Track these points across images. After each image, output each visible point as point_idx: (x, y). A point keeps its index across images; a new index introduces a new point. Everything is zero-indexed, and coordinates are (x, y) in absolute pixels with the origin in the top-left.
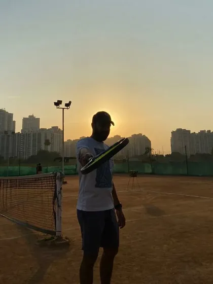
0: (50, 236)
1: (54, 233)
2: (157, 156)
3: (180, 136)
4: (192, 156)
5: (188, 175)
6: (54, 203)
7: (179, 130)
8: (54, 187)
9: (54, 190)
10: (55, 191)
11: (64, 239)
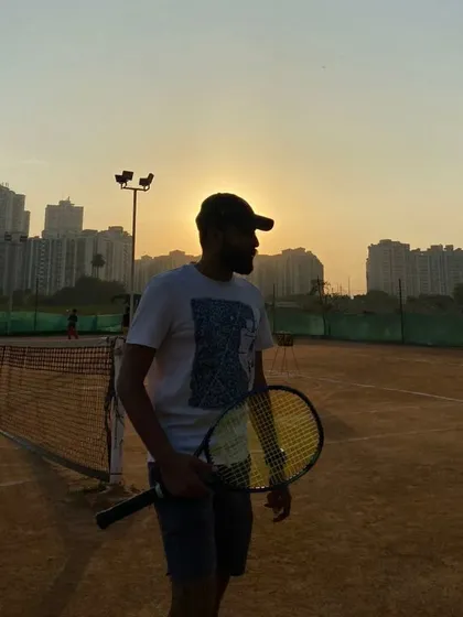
0: (96, 482)
1: (104, 477)
2: (336, 297)
3: (386, 255)
4: (411, 300)
5: (402, 343)
6: (106, 408)
7: (386, 243)
8: (108, 372)
9: (108, 378)
10: (112, 382)
11: (127, 490)
